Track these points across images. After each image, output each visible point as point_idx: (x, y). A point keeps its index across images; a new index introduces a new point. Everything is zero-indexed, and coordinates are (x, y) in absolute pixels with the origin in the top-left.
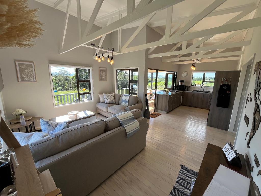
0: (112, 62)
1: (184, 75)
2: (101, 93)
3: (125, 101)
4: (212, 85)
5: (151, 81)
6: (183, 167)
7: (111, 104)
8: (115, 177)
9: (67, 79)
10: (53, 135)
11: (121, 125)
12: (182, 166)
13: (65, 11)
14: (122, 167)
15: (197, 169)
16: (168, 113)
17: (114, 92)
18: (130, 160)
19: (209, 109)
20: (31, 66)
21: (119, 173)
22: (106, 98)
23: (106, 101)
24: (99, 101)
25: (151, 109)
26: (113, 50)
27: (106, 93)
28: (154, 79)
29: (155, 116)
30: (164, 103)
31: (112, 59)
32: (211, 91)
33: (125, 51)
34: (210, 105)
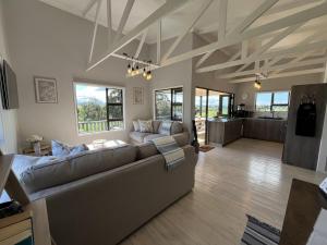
0: (149, 77)
1: (245, 97)
2: (136, 120)
3: (165, 129)
4: (286, 109)
5: (200, 111)
6: (251, 219)
7: (147, 132)
8: (150, 228)
9: (98, 109)
10: (64, 158)
11: (158, 152)
12: (249, 217)
13: (93, 20)
14: (160, 213)
15: (278, 225)
16: (224, 146)
17: (152, 118)
18: (171, 205)
19: (283, 142)
20: (52, 84)
21: (156, 221)
22: (142, 126)
23: (142, 129)
24: (133, 130)
25: (201, 141)
26: (150, 62)
27: (141, 119)
28: (204, 109)
29: (206, 149)
30: (218, 133)
31: (149, 73)
32: (285, 117)
33: (166, 62)
34: (284, 135)
